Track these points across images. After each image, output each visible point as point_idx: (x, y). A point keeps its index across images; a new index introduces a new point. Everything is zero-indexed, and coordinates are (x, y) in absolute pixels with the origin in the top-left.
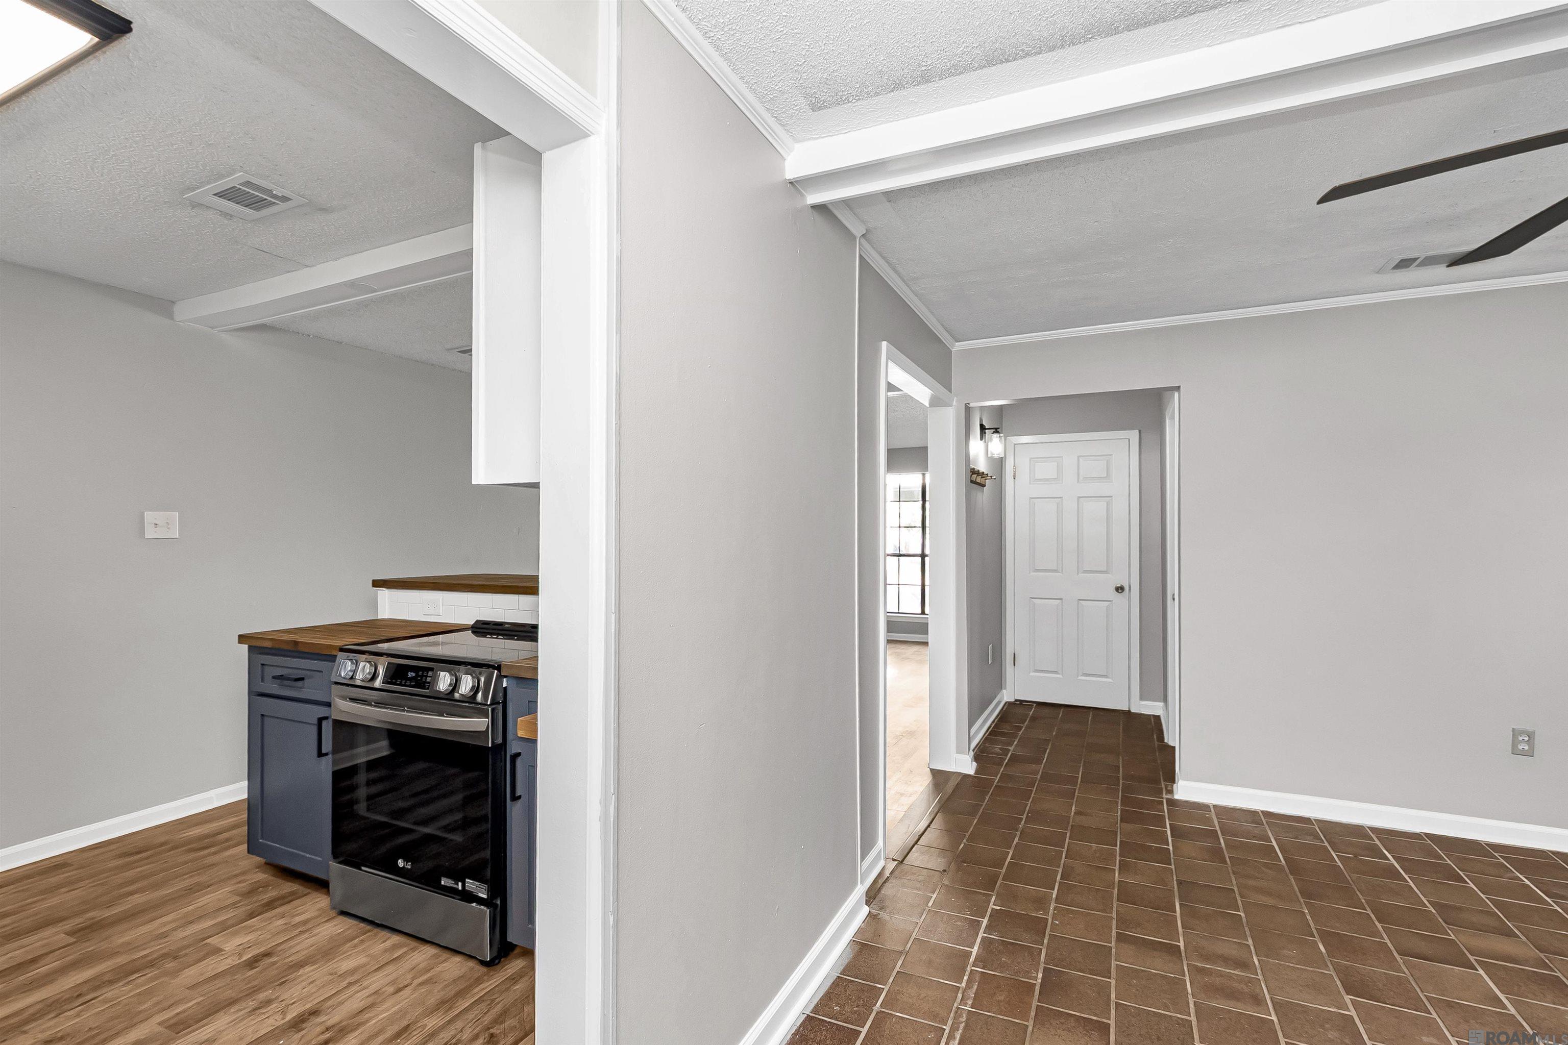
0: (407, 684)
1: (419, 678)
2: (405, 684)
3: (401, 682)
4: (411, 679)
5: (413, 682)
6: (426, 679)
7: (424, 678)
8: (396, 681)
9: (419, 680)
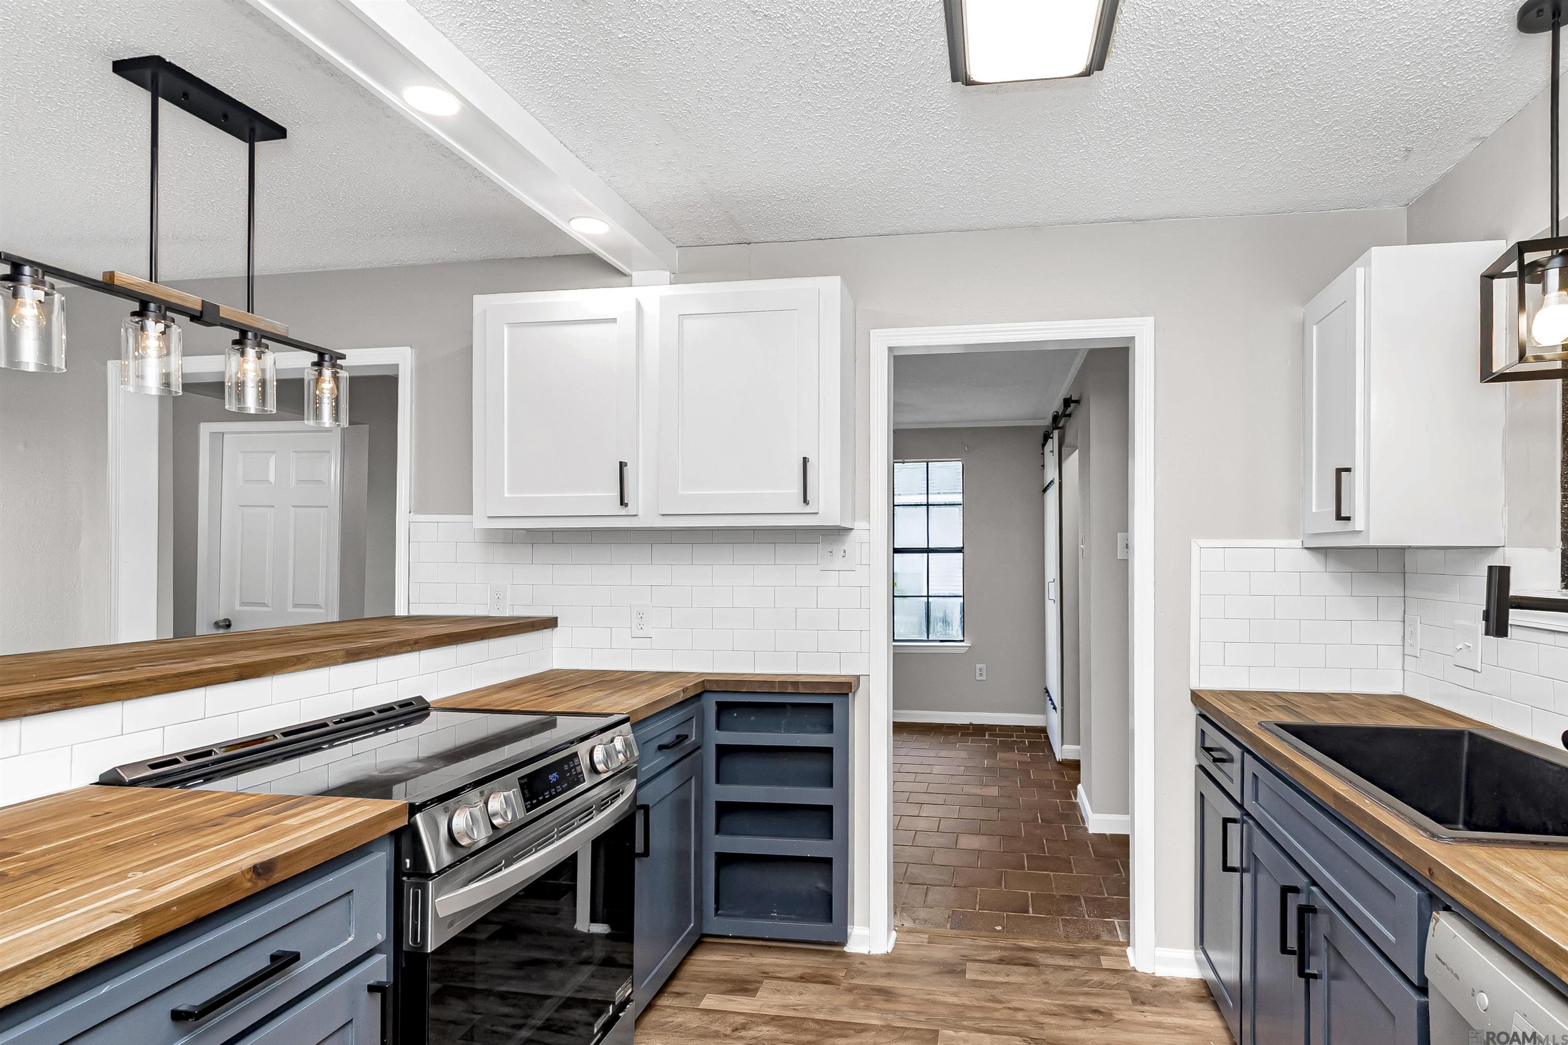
0: (558, 791)
1: (568, 774)
2: (556, 792)
3: (550, 793)
4: (558, 782)
5: (563, 784)
6: (575, 771)
7: (573, 770)
8: (544, 796)
9: (569, 776)
